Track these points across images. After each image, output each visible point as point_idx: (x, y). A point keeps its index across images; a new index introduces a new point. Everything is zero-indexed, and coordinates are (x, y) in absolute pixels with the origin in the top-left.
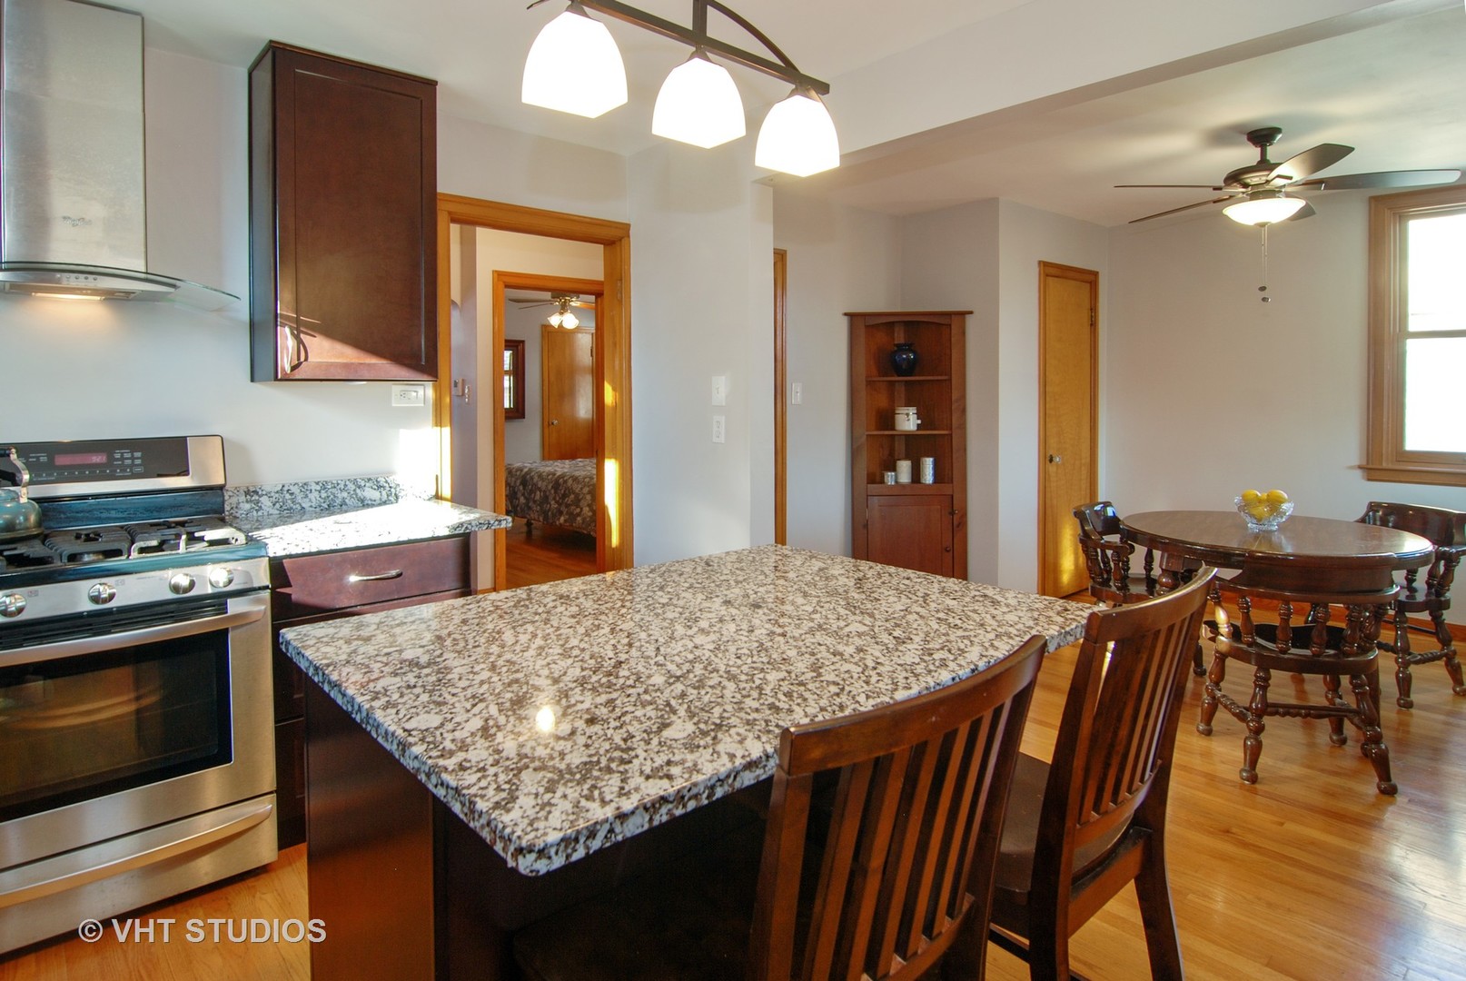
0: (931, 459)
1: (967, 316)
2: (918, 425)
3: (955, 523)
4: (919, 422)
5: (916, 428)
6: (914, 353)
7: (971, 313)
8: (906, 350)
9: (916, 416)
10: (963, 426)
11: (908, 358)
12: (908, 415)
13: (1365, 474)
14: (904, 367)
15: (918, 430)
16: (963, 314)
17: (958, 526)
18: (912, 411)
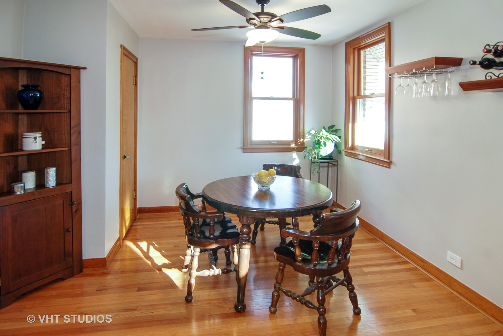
0: (55, 169)
1: (81, 70)
2: (43, 145)
3: (74, 210)
4: (44, 142)
5: (41, 148)
6: (41, 92)
7: (85, 68)
8: (32, 90)
9: (41, 138)
10: (79, 144)
11: (35, 97)
12: (35, 138)
13: (243, 150)
14: (31, 102)
15: (42, 149)
16: (79, 69)
17: (76, 212)
18: (39, 135)
